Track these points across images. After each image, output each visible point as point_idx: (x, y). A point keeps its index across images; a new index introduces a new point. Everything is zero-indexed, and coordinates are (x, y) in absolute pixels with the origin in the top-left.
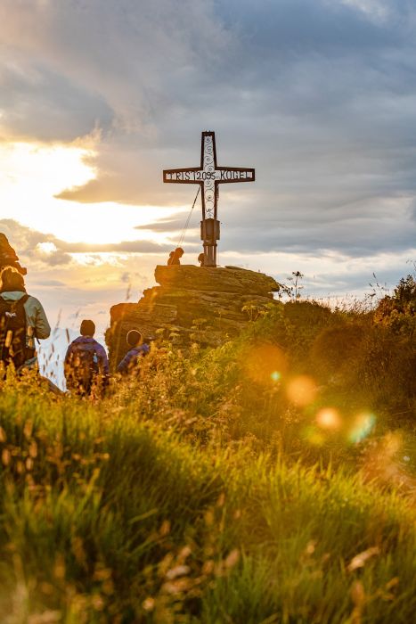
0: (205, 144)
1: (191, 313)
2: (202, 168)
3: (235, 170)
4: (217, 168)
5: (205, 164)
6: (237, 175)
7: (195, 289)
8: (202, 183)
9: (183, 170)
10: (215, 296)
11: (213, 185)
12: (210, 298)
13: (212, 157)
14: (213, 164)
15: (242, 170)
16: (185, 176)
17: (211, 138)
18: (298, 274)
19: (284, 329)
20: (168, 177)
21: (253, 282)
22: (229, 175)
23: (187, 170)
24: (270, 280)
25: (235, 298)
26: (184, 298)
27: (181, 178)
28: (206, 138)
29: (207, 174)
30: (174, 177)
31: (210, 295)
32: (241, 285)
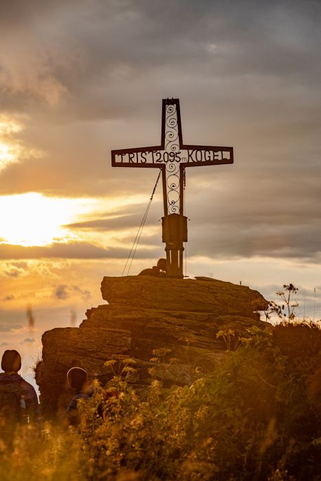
0: (167, 115)
1: (149, 341)
2: (162, 147)
3: (207, 149)
4: (182, 147)
5: (166, 142)
6: (210, 155)
7: (155, 307)
8: (163, 167)
9: (137, 150)
10: (181, 317)
11: (178, 169)
12: (175, 320)
13: (176, 133)
14: (177, 142)
15: (215, 149)
16: (140, 158)
17: (174, 107)
18: (291, 287)
19: (273, 361)
20: (118, 159)
21: (234, 298)
22: (198, 156)
23: (143, 150)
24: (256, 294)
25: (209, 319)
26: (141, 320)
27: (134, 160)
28: (168, 107)
29: (169, 155)
30: (126, 159)
31: (175, 316)
32: (216, 302)
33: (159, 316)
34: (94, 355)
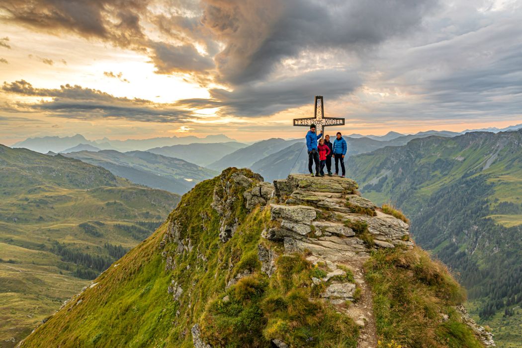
0: (318, 103)
2: (315, 118)
3: (334, 119)
4: (323, 118)
5: (317, 115)
9: (304, 119)
10: (331, 197)
11: (321, 127)
13: (321, 111)
14: (321, 116)
15: (337, 119)
16: (306, 122)
17: (321, 100)
20: (296, 123)
21: (348, 186)
22: (330, 122)
23: (307, 119)
25: (341, 197)
26: (317, 201)
27: (303, 123)
28: (318, 100)
29: (318, 121)
30: (299, 123)
31: (329, 198)
32: (343, 189)
33: (324, 199)
34: (301, 222)
